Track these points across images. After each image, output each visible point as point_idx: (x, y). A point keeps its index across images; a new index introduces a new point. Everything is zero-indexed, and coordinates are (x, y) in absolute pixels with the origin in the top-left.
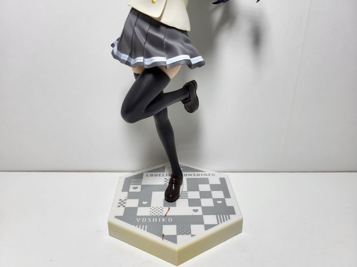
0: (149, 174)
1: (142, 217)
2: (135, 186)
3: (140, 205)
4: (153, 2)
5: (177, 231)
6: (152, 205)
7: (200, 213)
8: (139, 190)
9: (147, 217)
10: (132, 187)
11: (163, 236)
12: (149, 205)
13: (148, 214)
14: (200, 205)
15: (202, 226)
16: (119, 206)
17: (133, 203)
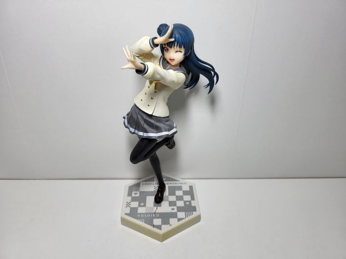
0: (144, 183)
1: (141, 214)
2: (136, 192)
3: (140, 206)
4: (148, 105)
5: (162, 223)
6: (147, 205)
7: (175, 211)
8: (138, 195)
9: (144, 214)
10: (133, 193)
11: (154, 226)
12: (145, 206)
13: (144, 212)
14: (176, 205)
15: (177, 219)
16: (126, 207)
17: (135, 204)
